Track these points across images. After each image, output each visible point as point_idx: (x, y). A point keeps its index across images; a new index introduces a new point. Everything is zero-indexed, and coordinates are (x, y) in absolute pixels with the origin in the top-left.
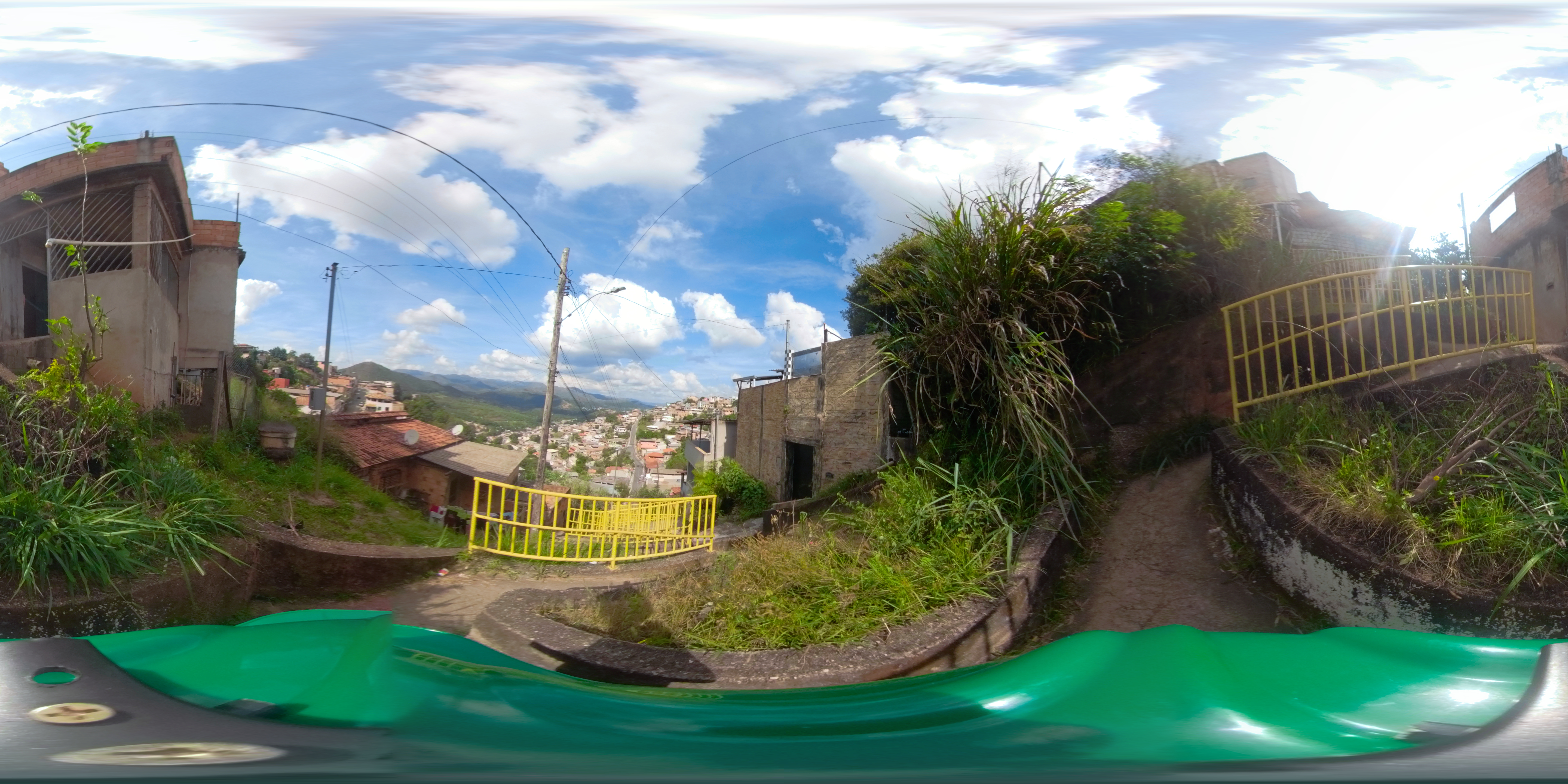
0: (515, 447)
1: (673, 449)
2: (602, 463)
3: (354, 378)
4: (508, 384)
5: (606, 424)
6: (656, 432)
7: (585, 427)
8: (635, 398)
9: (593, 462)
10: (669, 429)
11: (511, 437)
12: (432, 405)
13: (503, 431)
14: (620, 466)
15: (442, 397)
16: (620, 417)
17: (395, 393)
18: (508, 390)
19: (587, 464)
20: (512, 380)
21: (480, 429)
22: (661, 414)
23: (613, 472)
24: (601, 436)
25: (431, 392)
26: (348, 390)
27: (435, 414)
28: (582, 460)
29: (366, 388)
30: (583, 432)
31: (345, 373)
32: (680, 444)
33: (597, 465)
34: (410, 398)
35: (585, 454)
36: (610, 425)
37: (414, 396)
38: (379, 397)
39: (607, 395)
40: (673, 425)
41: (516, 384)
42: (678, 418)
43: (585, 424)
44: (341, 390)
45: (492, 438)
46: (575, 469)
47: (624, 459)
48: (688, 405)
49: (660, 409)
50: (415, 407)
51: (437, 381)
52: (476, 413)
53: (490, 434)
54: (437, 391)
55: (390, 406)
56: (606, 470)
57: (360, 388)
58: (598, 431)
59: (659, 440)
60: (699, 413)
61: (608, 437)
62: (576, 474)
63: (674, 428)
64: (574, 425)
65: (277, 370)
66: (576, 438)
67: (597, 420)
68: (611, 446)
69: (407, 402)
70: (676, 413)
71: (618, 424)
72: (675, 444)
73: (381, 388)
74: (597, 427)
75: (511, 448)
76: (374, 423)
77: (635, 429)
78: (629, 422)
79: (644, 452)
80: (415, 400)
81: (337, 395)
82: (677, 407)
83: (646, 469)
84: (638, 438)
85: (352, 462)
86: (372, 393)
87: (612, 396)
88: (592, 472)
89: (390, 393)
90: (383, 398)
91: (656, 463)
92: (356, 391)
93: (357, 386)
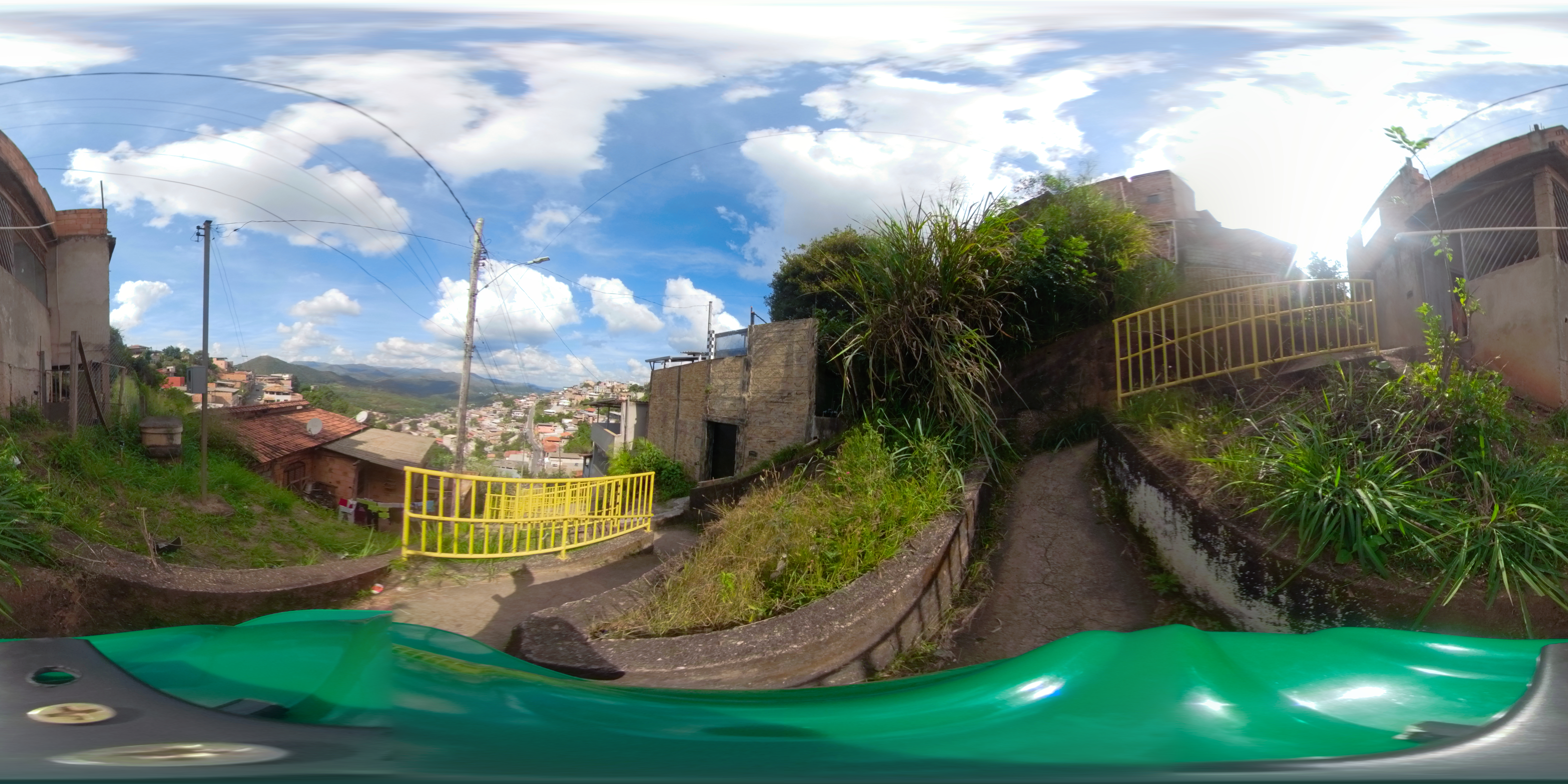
0: (415, 434)
1: (570, 433)
2: (500, 447)
3: (250, 373)
4: (404, 371)
5: (504, 409)
6: (553, 416)
7: (483, 412)
8: (532, 382)
9: (492, 447)
10: (566, 413)
11: (410, 424)
12: (330, 395)
13: (402, 418)
14: (519, 450)
15: (340, 387)
16: (517, 402)
17: (292, 385)
18: (406, 377)
19: (486, 449)
20: (410, 368)
21: (379, 417)
22: (558, 398)
23: (511, 456)
24: (498, 421)
25: (328, 382)
26: (245, 384)
27: (334, 404)
28: (481, 445)
29: (263, 382)
30: (481, 417)
31: (240, 368)
32: (577, 428)
33: (496, 449)
34: (308, 389)
35: (484, 439)
36: (506, 410)
37: (312, 387)
38: (277, 389)
39: (504, 380)
40: (570, 409)
41: (414, 371)
42: (575, 402)
43: (483, 408)
44: (238, 385)
45: (391, 426)
46: (474, 454)
47: (523, 443)
48: (585, 389)
49: (557, 394)
50: (314, 398)
51: (335, 371)
52: (374, 401)
53: (389, 422)
54: (334, 381)
55: (289, 398)
56: (505, 454)
57: (257, 381)
58: (496, 415)
59: (556, 424)
60: (596, 398)
61: (506, 421)
62: (475, 459)
63: (571, 412)
64: (472, 410)
65: (171, 368)
66: (475, 423)
67: (494, 405)
68: (509, 430)
69: (305, 393)
70: (573, 397)
71: (515, 408)
72: (573, 428)
73: (278, 381)
74: (495, 412)
75: (410, 433)
76: (273, 415)
77: (533, 413)
78: (526, 406)
79: (541, 436)
80: (313, 391)
81: (234, 390)
82: (574, 391)
83: (544, 453)
84: (535, 423)
85: (250, 457)
86: (269, 386)
87: (509, 380)
88: (491, 457)
89: (287, 386)
90: (281, 390)
91: (554, 447)
92: (254, 385)
93: (254, 380)
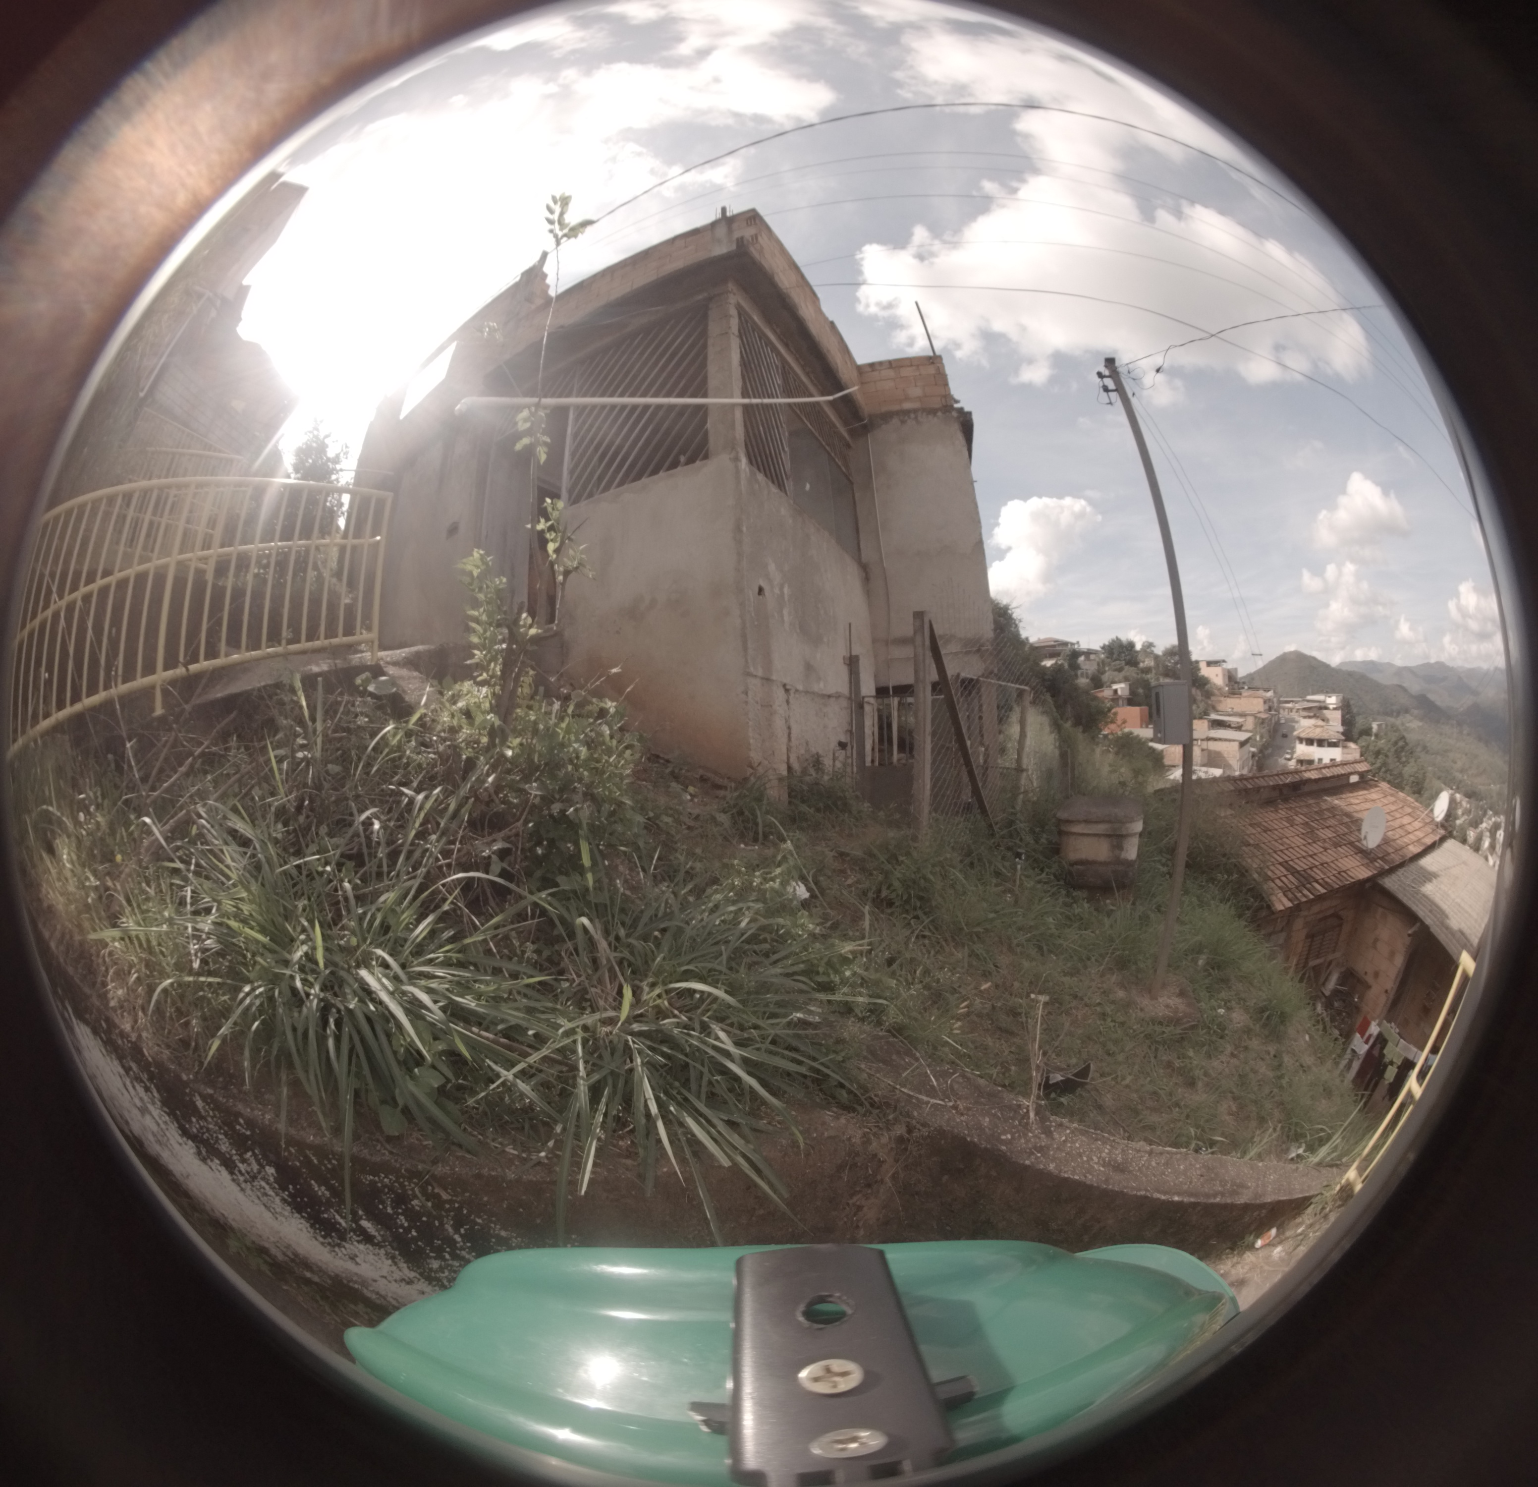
3: (1270, 694)
12: (1403, 749)
13: (1485, 812)
17: (1344, 722)
21: (1461, 809)
25: (1398, 713)
26: (1263, 722)
27: (1405, 768)
29: (1294, 715)
31: (1252, 683)
34: (1367, 732)
37: (1375, 726)
38: (1317, 734)
44: (1250, 723)
45: (1473, 833)
50: (1376, 754)
51: (1404, 685)
52: (1458, 766)
54: (1405, 709)
55: (1336, 754)
57: (1284, 714)
65: (1121, 688)
69: (1363, 741)
73: (1317, 712)
76: (1310, 794)
80: (1377, 736)
81: (1243, 736)
86: (1306, 726)
89: (1334, 723)
90: (1325, 736)
92: (1278, 724)
93: (1277, 711)
